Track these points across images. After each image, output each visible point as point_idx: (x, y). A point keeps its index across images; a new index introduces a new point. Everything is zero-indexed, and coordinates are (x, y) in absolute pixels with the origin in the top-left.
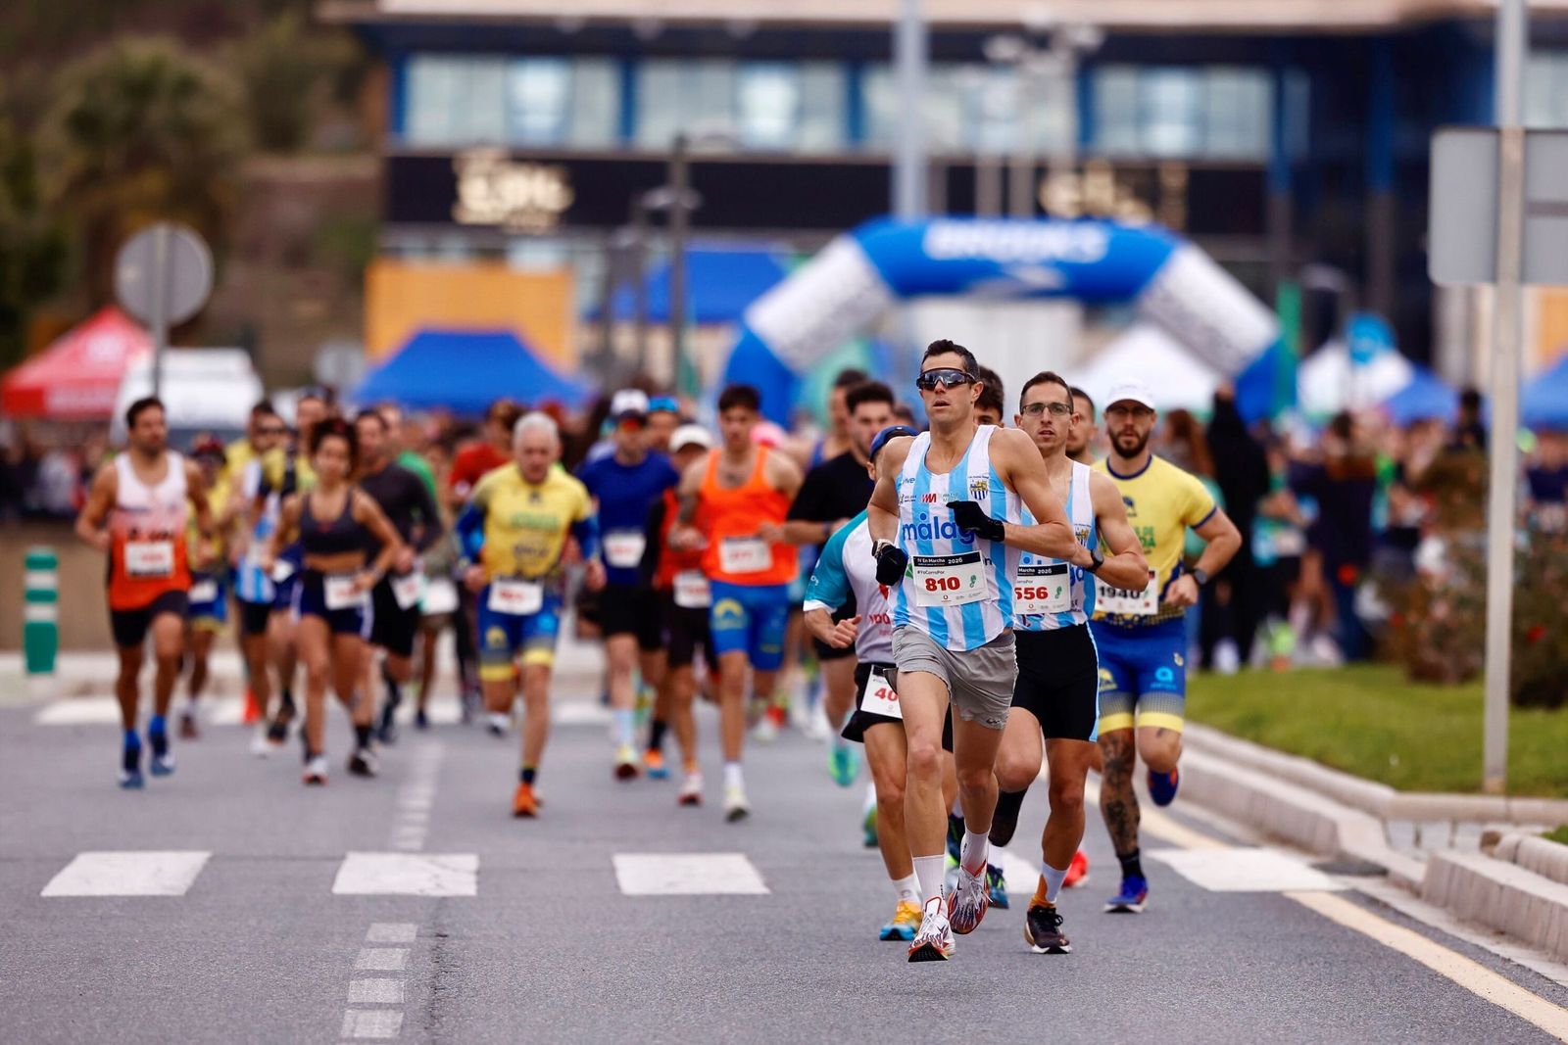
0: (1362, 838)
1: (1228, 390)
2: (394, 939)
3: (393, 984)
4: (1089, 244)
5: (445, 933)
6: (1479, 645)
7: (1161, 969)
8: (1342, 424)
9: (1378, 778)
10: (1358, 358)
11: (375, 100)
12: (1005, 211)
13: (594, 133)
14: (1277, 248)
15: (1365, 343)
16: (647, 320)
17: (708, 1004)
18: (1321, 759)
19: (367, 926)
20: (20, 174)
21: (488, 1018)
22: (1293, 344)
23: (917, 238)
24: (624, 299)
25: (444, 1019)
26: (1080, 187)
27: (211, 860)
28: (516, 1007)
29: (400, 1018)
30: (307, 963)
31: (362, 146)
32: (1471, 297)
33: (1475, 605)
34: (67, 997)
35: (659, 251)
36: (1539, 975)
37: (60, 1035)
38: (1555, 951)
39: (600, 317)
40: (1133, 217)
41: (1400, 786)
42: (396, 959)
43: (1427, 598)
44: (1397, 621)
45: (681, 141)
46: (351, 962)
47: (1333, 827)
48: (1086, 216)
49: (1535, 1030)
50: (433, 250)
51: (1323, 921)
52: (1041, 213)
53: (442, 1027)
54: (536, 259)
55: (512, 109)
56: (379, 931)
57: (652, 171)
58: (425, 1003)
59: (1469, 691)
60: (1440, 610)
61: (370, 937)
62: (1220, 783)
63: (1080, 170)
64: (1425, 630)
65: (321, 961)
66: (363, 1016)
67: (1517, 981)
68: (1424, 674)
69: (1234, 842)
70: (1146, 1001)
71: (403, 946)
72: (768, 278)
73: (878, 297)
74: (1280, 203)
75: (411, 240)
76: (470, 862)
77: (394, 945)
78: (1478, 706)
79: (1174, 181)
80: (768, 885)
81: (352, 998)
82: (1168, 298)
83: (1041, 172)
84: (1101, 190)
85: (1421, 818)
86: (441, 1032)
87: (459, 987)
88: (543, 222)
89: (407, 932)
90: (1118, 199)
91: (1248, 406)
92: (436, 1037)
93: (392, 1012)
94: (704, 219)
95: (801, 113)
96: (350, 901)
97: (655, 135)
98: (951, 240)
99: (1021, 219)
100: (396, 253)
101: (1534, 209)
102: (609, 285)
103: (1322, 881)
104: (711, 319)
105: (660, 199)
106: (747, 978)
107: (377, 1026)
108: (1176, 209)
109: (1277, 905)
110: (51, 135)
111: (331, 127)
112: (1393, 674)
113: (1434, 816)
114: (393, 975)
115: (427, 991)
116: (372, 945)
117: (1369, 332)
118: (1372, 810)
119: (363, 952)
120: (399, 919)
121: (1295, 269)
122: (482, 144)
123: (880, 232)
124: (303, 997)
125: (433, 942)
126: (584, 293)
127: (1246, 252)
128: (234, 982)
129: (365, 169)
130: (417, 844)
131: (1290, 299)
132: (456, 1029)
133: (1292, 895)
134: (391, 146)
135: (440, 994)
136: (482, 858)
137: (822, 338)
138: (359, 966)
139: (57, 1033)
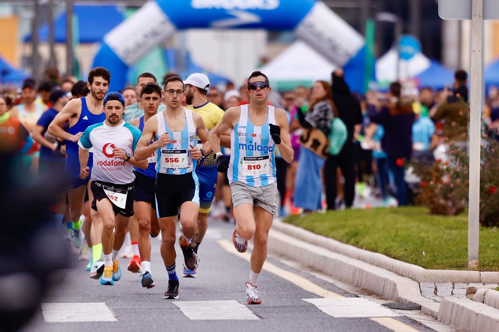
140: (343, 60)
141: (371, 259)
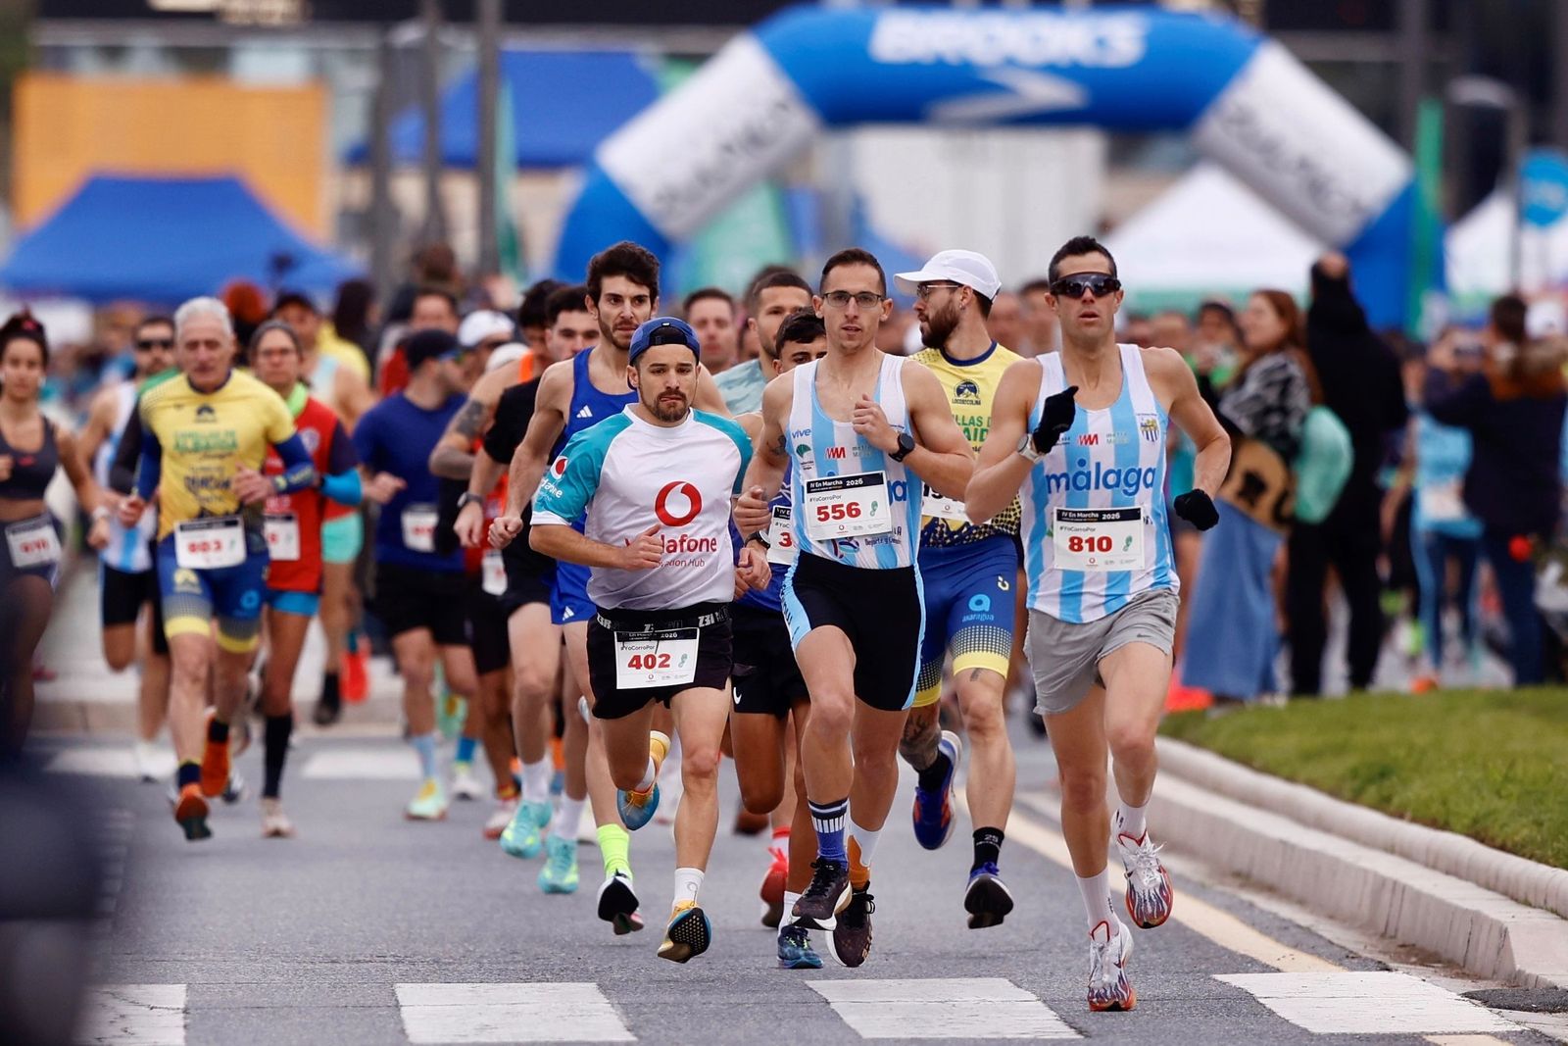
140: (1344, 226)
141: (1428, 851)
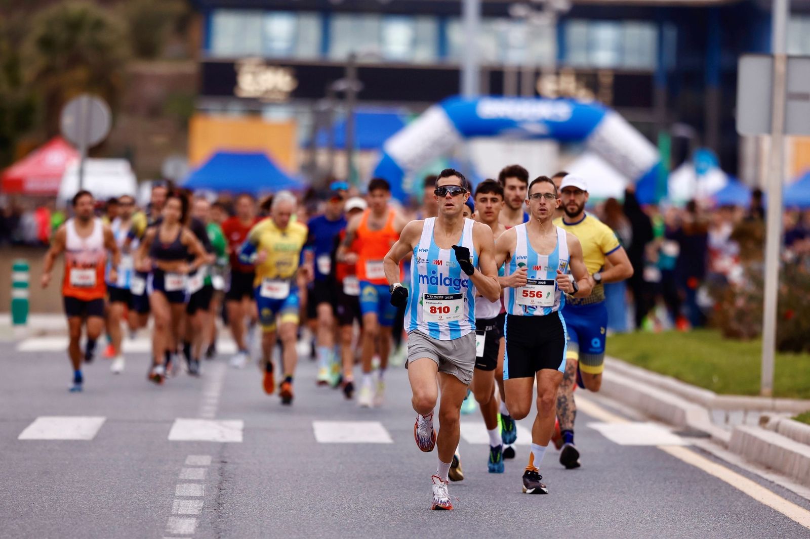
0: (698, 418)
1: (632, 188)
2: (199, 464)
3: (198, 486)
4: (562, 112)
5: (225, 461)
6: (760, 320)
7: (594, 484)
8: (691, 206)
9: (707, 386)
10: (700, 172)
11: (195, 32)
12: (519, 94)
13: (308, 52)
14: (658, 115)
15: (703, 165)
16: (335, 147)
17: (361, 499)
18: (678, 377)
19: (186, 456)
20: (12, 68)
21: (247, 505)
22: (667, 165)
23: (473, 107)
24: (323, 138)
25: (225, 505)
26: (558, 82)
27: (107, 422)
28: (262, 499)
29: (202, 504)
30: (155, 475)
31: (188, 56)
32: (758, 141)
33: (758, 300)
34: (31, 491)
35: (340, 112)
36: (788, 490)
37: (27, 511)
38: (797, 478)
39: (310, 146)
40: (585, 98)
41: (719, 391)
42: (200, 474)
43: (733, 295)
44: (718, 307)
45: (353, 56)
46: (177, 475)
47: (683, 413)
48: (561, 97)
49: (786, 518)
50: (224, 111)
51: (678, 461)
52: (537, 95)
53: (224, 509)
54: (277, 116)
55: (266, 38)
56: (192, 459)
57: (337, 71)
58: (215, 497)
59: (754, 344)
60: (740, 302)
61: (187, 462)
62: (625, 389)
63: (558, 73)
64: (732, 312)
65: (162, 474)
66: (183, 503)
67: (777, 493)
68: (731, 334)
69: (632, 419)
70: (586, 500)
71: (204, 467)
72: (396, 127)
73: (453, 137)
74: (660, 92)
75: (212, 105)
76: (238, 424)
77: (199, 467)
78: (759, 352)
79: (607, 80)
80: (393, 438)
81: (178, 493)
82: (603, 140)
83: (538, 74)
84: (569, 84)
85: (729, 409)
86: (223, 511)
87: (233, 489)
88: (281, 97)
89: (206, 460)
90: (577, 88)
91: (643, 196)
92: (220, 514)
93: (198, 501)
94: (364, 96)
95: (415, 42)
96: (177, 444)
97: (339, 52)
98: (491, 108)
99: (527, 98)
100: (205, 111)
101: (791, 96)
102: (315, 129)
103: (677, 440)
104: (367, 147)
105: (342, 85)
106: (381, 486)
107: (190, 508)
108: (608, 94)
109: (654, 452)
110: (29, 49)
111: (172, 46)
112: (715, 335)
113: (735, 408)
114: (198, 482)
115: (216, 491)
116: (188, 466)
117: (706, 158)
118: (703, 403)
119: (184, 470)
120: (202, 453)
121: (668, 126)
122: (250, 56)
123: (454, 104)
124: (152, 493)
125: (219, 465)
126: (301, 133)
127: (643, 116)
128: (117, 485)
129: (190, 68)
130: (212, 415)
131: (665, 141)
132: (231, 510)
133: (662, 447)
134: (203, 57)
135: (223, 492)
136: (245, 422)
137: (424, 158)
138: (181, 477)
139: (25, 509)
